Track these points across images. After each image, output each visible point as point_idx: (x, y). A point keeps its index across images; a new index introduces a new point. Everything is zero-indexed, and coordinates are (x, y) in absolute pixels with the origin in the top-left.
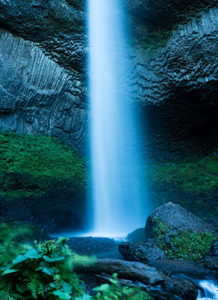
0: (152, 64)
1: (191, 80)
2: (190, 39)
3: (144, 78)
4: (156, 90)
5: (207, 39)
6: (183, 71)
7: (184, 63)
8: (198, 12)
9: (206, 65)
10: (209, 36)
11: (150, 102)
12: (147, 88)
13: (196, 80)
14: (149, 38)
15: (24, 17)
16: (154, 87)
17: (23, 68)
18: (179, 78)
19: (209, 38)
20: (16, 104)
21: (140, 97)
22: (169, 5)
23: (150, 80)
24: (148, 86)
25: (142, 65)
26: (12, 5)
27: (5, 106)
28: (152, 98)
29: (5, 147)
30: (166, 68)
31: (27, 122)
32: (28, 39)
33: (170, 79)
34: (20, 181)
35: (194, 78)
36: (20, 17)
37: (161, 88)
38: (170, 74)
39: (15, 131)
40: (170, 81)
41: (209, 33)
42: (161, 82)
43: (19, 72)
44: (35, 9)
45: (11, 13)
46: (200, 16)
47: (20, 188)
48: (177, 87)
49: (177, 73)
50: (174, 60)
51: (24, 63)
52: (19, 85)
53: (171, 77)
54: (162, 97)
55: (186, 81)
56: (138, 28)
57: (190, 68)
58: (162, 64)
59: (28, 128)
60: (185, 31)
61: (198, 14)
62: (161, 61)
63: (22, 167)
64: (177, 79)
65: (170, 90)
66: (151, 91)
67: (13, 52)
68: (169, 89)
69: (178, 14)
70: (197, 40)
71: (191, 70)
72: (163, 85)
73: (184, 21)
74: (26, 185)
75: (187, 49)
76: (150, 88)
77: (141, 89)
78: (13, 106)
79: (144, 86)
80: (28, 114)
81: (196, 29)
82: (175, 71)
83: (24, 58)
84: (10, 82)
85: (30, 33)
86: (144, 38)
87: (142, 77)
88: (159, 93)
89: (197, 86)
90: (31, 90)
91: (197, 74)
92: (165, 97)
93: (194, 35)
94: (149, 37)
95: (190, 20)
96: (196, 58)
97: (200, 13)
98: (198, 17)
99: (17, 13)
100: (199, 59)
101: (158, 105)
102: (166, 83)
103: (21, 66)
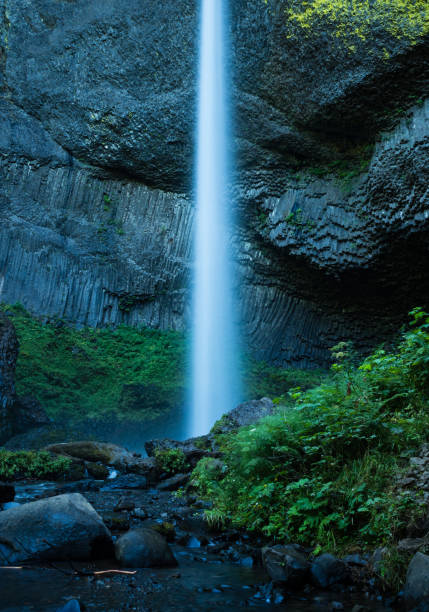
0: (351, 200)
1: (406, 219)
2: (397, 153)
3: (339, 225)
4: (359, 241)
5: (420, 148)
6: (393, 206)
7: (393, 193)
8: (408, 108)
9: (424, 191)
10: (422, 143)
11: (351, 263)
12: (345, 241)
13: (412, 218)
14: (346, 161)
15: (159, 159)
16: (356, 238)
17: (163, 234)
18: (390, 218)
19: (423, 146)
20: (156, 286)
21: (334, 257)
22: (359, 106)
23: (350, 227)
24: (346, 237)
25: (336, 205)
26: (141, 146)
27: (140, 291)
28: (354, 255)
29: (136, 351)
30: (369, 204)
31: (175, 312)
32: (169, 191)
33: (377, 221)
34: (142, 396)
35: (409, 215)
36: (153, 161)
37: (366, 239)
38: (376, 214)
39: (157, 327)
40: (377, 224)
41: (421, 140)
42: (365, 228)
43: (158, 239)
44: (172, 147)
45: (141, 157)
46: (412, 114)
47: (143, 407)
48: (389, 234)
49: (387, 210)
50: (379, 190)
51: (165, 225)
52: (158, 258)
53: (377, 217)
54: (370, 253)
55: (398, 221)
56: (323, 148)
57: (403, 199)
58: (363, 199)
59: (175, 322)
60: (391, 143)
61: (408, 112)
62: (363, 195)
63: (151, 376)
64: (385, 220)
65: (381, 239)
66: (352, 244)
67: (150, 212)
68: (378, 238)
69: (378, 117)
70: (406, 153)
71: (405, 203)
72: (369, 232)
73: (390, 126)
74: (152, 403)
75: (395, 169)
76: (351, 240)
77: (335, 244)
78: (152, 290)
79: (340, 238)
80: (175, 300)
81: (406, 135)
82: (383, 207)
83: (164, 219)
84: (146, 255)
85: (171, 182)
86: (335, 162)
87: (336, 224)
88: (365, 247)
89: (417, 226)
90: (176, 264)
91: (413, 208)
92: (374, 252)
93: (404, 146)
94: (344, 159)
95: (399, 122)
96: (409, 182)
97: (412, 110)
98: (409, 117)
99: (150, 156)
100: (412, 184)
101: (367, 267)
102: (371, 229)
103: (161, 230)
